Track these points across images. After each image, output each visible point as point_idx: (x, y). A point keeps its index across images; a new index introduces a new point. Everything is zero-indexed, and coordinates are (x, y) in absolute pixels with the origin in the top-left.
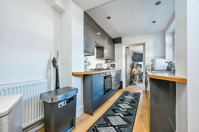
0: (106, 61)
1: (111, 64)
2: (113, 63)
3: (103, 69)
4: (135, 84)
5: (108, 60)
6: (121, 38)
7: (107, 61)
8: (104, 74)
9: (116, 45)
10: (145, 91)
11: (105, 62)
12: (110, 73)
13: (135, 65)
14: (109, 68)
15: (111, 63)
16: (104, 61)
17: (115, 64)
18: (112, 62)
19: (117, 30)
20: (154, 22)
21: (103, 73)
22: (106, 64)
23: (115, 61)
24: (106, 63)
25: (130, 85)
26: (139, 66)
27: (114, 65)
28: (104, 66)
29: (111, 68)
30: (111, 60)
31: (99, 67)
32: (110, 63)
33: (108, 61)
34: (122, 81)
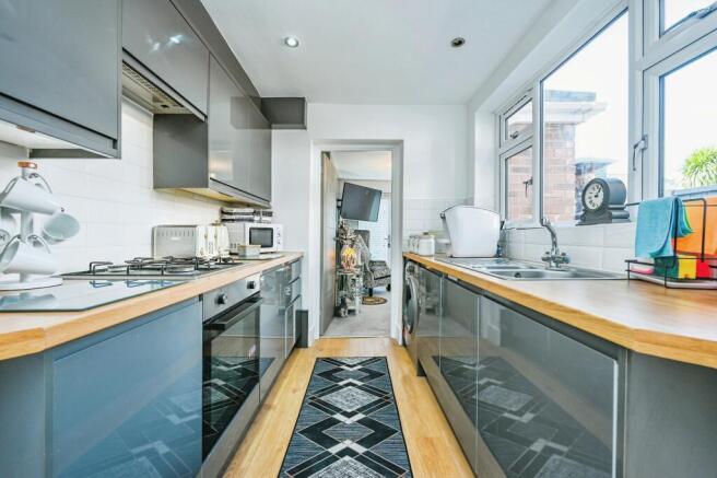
0: (222, 212)
1: (251, 229)
2: (260, 222)
3: (199, 265)
4: (351, 312)
5: (231, 204)
6: (302, 101)
7: (227, 209)
8: (210, 301)
9: (275, 133)
10: (400, 342)
11: (216, 217)
12: (251, 286)
13: (350, 235)
14: (244, 247)
15: (251, 220)
16: (213, 213)
17: (271, 230)
18: (257, 218)
19: (292, 42)
20: (458, 43)
21: (201, 297)
22: (223, 230)
23: (270, 214)
24: (223, 220)
25: (336, 320)
26: (360, 236)
27: (269, 233)
28: (211, 239)
29: (252, 251)
30: (249, 205)
31: (175, 248)
32: (249, 225)
33: (235, 210)
34: (304, 308)
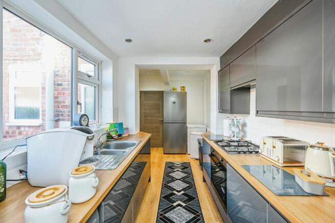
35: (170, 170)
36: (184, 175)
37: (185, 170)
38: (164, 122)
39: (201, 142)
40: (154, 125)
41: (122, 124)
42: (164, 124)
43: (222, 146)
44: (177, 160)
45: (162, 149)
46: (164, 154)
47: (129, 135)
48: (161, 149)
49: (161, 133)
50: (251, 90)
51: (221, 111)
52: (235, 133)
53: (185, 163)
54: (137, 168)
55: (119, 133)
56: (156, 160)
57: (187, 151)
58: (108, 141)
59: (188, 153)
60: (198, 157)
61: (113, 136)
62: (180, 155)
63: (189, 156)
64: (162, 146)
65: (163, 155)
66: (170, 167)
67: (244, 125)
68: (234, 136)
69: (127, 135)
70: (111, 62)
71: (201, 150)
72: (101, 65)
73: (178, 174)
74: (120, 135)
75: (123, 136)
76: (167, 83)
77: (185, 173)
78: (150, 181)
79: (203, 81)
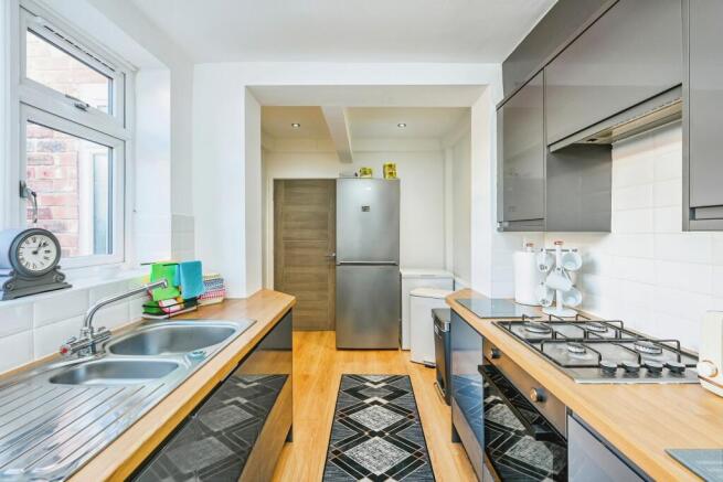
35: (352, 400)
36: (393, 418)
37: (395, 402)
38: (339, 261)
39: (446, 319)
40: (313, 270)
41: (198, 265)
42: (338, 268)
43: (531, 342)
44: (374, 367)
45: (333, 334)
46: (339, 349)
47: (225, 300)
48: (330, 336)
49: (330, 294)
50: (615, 153)
51: (506, 224)
52: (559, 294)
53: (396, 378)
54: (256, 396)
55: (184, 296)
56: (315, 369)
57: (400, 341)
58: (146, 322)
59: (404, 347)
60: (431, 359)
61: (165, 304)
62: (382, 353)
63: (405, 354)
64: (334, 328)
65: (334, 351)
66: (354, 390)
67: (588, 268)
68: (554, 303)
69: (219, 300)
70: (167, 72)
71: (444, 342)
72: (134, 80)
73: (376, 416)
74: (191, 302)
75: (203, 303)
76: (345, 157)
77: (397, 410)
78: (289, 439)
79: (443, 152)
